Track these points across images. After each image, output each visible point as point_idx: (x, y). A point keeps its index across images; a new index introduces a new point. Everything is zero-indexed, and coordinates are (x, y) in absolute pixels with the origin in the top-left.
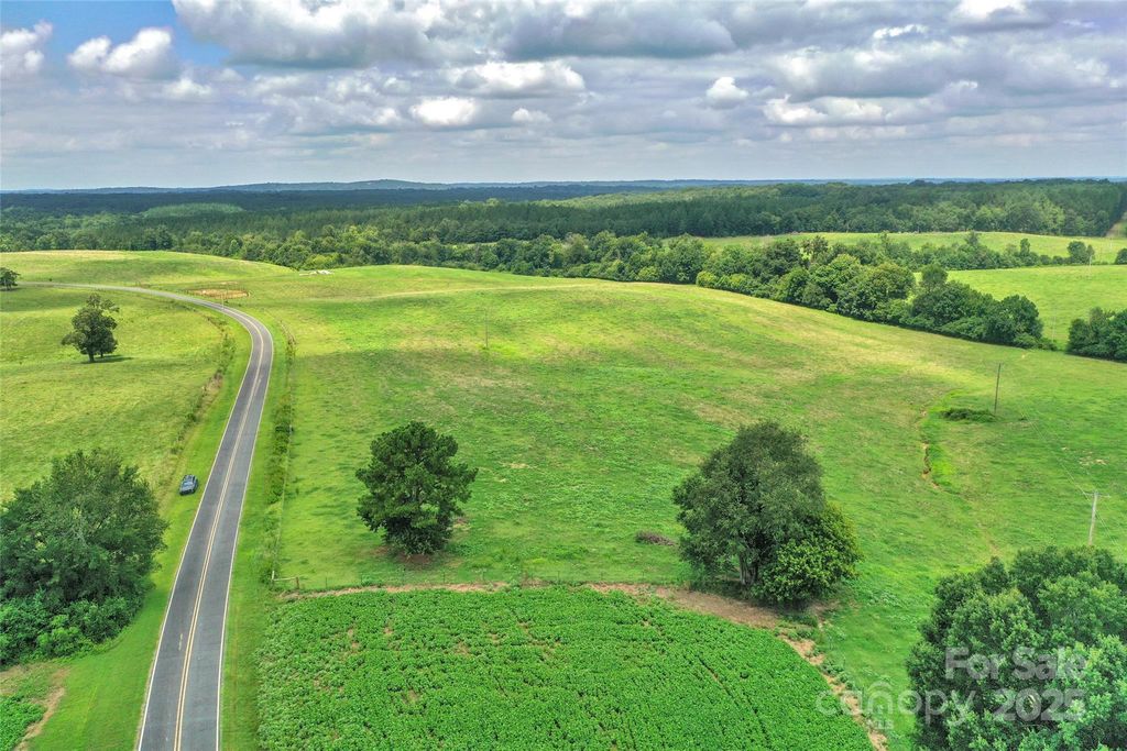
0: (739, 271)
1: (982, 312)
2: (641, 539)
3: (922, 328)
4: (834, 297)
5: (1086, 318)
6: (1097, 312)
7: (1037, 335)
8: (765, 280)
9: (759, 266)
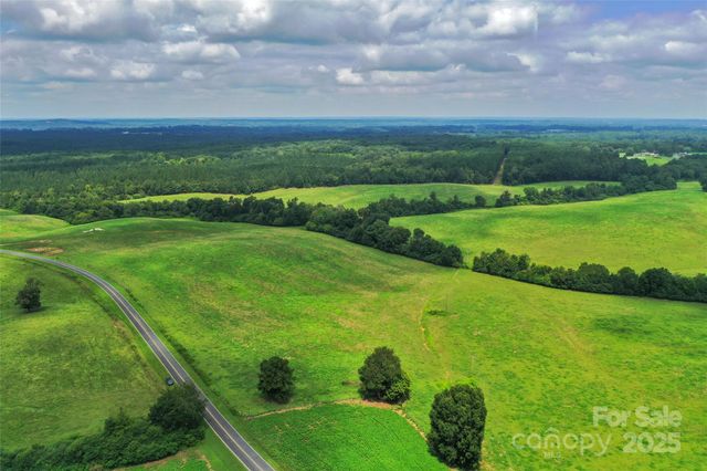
0: (328, 222)
1: (439, 252)
2: (343, 384)
3: (416, 258)
4: (376, 241)
5: (479, 256)
6: (483, 253)
7: (462, 262)
8: (341, 229)
9: (338, 221)
